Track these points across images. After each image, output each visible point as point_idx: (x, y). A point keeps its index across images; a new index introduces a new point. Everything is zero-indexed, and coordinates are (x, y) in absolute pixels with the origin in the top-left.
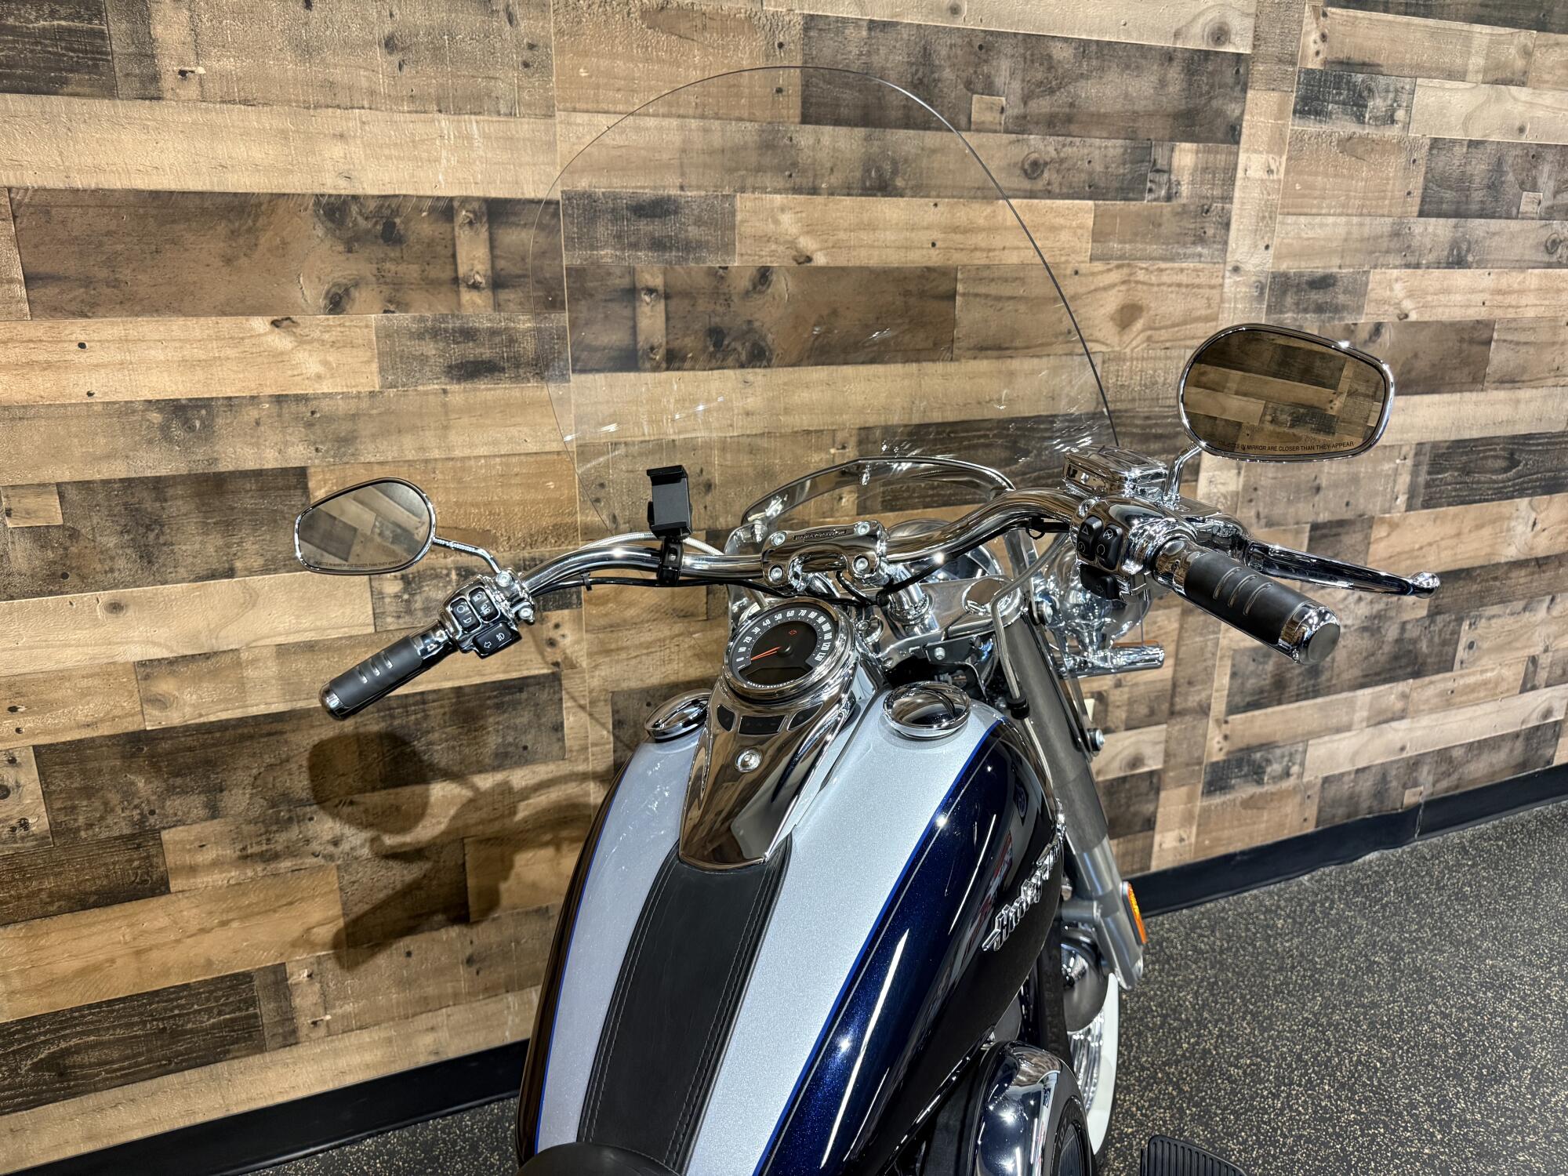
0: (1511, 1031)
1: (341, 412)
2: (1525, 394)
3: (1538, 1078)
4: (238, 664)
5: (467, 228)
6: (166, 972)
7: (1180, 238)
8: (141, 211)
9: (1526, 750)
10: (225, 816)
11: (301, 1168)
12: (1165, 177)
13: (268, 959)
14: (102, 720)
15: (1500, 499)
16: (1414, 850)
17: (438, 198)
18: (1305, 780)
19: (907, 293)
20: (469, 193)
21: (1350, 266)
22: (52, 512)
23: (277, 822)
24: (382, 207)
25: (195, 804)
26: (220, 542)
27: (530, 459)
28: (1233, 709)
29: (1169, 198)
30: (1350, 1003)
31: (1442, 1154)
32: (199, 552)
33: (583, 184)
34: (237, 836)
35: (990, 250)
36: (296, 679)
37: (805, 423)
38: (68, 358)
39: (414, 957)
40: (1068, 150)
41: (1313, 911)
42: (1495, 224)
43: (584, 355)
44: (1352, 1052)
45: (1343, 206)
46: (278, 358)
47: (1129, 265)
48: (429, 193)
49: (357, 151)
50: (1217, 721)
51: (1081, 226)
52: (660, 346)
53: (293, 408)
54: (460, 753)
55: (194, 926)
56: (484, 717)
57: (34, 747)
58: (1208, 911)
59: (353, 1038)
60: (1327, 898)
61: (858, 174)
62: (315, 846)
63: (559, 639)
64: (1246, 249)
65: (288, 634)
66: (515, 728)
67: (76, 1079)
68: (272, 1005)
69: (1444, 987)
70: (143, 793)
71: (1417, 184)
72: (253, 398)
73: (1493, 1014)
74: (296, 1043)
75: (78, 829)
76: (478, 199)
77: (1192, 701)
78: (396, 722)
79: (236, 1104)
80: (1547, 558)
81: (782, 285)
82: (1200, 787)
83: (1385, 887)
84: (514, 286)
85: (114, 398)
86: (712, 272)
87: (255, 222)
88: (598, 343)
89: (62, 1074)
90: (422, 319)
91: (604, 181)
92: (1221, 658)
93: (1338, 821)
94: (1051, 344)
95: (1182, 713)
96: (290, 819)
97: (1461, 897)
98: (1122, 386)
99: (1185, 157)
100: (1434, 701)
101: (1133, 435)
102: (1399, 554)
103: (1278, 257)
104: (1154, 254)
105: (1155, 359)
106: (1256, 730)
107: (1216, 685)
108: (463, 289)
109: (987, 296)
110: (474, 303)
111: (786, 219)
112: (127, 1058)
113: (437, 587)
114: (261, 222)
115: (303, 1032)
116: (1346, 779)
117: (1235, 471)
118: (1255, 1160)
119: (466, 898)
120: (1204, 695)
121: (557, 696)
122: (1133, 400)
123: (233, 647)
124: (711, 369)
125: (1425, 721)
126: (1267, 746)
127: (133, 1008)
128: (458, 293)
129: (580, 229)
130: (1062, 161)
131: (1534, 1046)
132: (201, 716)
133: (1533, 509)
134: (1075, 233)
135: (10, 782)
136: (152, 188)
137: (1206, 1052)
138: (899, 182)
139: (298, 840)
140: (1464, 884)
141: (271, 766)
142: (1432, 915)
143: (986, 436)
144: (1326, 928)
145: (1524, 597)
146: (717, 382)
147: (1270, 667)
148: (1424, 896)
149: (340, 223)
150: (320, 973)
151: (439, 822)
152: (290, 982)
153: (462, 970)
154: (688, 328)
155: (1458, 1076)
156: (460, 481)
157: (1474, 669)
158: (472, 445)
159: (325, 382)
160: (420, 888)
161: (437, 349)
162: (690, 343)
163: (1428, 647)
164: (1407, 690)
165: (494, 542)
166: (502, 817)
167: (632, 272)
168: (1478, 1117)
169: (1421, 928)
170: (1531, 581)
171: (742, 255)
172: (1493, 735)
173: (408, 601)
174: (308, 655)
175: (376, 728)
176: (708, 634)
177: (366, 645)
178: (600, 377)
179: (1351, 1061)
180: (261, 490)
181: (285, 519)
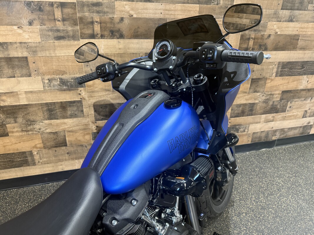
0: (279, 186)
1: (33, 46)
2: (307, 52)
4: (17, 94)
5: (56, 8)
6: (10, 150)
7: (220, 14)
9: (303, 130)
10: (18, 123)
11: (37, 187)
13: (28, 149)
15: (299, 75)
16: (273, 149)
17: (50, 2)
18: (249, 133)
20: (56, 1)
23: (28, 125)
24: (38, 3)
25: (12, 120)
26: (12, 71)
27: (73, 57)
28: (231, 117)
29: (217, 4)
30: (247, 177)
31: (254, 207)
32: (8, 72)
34: (21, 127)
35: (174, 15)
36: (29, 98)
37: (133, 51)
39: (57, 152)
41: (247, 159)
42: (301, 12)
43: (83, 35)
46: (20, 34)
51: (196, 10)
52: (99, 34)
53: (24, 44)
54: (63, 114)
55: (14, 142)
56: (67, 108)
59: (46, 165)
60: (251, 157)
62: (36, 130)
63: (81, 94)
66: (73, 110)
68: (30, 158)
69: (268, 176)
70: (2, 117)
71: (281, 2)
72: (15, 42)
73: (277, 182)
74: (36, 165)
76: (58, 2)
79: (25, 175)
80: (311, 89)
81: (126, 21)
83: (264, 156)
84: (67, 21)
86: (110, 18)
88: (86, 33)
90: (48, 27)
93: (256, 142)
96: (30, 124)
97: (280, 159)
100: (280, 118)
102: (273, 86)
106: (237, 122)
110: (59, 24)
111: (127, 7)
112: (4, 165)
113: (55, 81)
114: (13, 6)
115: (37, 163)
116: (258, 133)
119: (66, 141)
121: (82, 105)
123: (16, 91)
124: (111, 39)
125: (278, 122)
126: (240, 125)
127: (4, 156)
128: (55, 22)
129: (81, 9)
131: (283, 189)
132: (11, 104)
133: (308, 78)
134: (194, 12)
139: (32, 128)
140: (282, 157)
141: (26, 114)
142: (272, 162)
144: (248, 163)
145: (304, 97)
146: (112, 42)
147: (241, 109)
148: (272, 158)
149: (30, 7)
150: (39, 153)
151: (60, 127)
152: (33, 154)
153: (66, 155)
154: (105, 30)
155: (264, 193)
156: (58, 61)
157: (291, 112)
158: (60, 53)
159: (29, 40)
160: (57, 139)
161: (52, 33)
162: (106, 33)
163: (279, 107)
164: (274, 116)
165: (66, 73)
166: (72, 127)
167: (92, 18)
168: (265, 201)
169: (268, 164)
170: (306, 94)
171: (117, 15)
172: (295, 126)
173: (50, 84)
174: (31, 94)
175: (46, 108)
176: (113, 95)
177: (42, 92)
178: (86, 40)
179: (242, 188)
180: (19, 61)
181: (24, 67)
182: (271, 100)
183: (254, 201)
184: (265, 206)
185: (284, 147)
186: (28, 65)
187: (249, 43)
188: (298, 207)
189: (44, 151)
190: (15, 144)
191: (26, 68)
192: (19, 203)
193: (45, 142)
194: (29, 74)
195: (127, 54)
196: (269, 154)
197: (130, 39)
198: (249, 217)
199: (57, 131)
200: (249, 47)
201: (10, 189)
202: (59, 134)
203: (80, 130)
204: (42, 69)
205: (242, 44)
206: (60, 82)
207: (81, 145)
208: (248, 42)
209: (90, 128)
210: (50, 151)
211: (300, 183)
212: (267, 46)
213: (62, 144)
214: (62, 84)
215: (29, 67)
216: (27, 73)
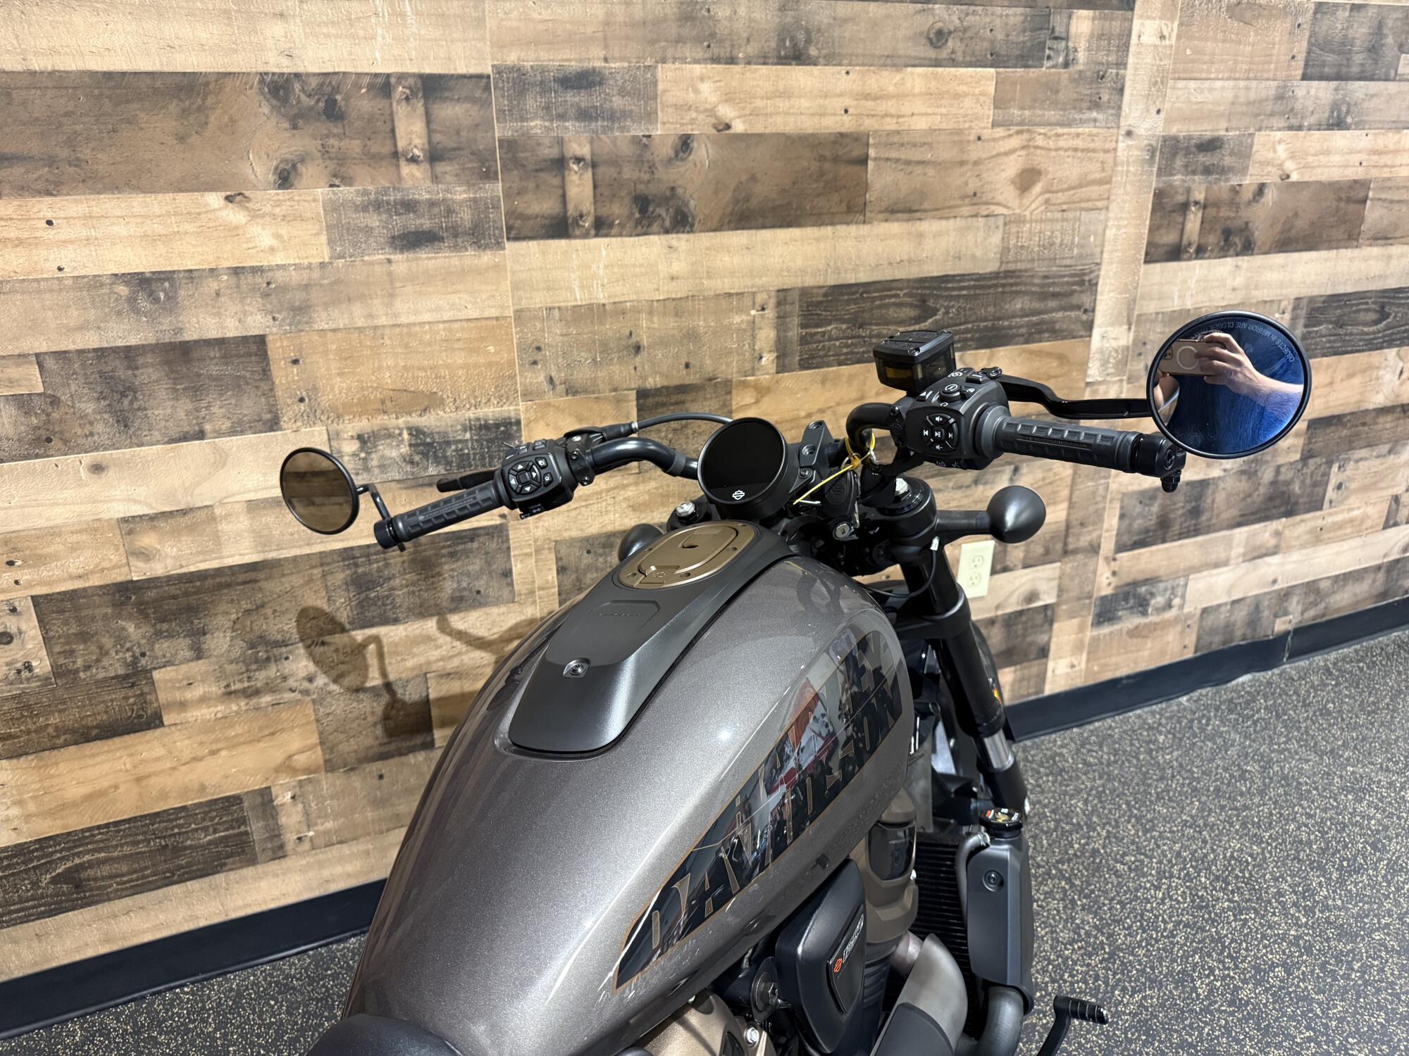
0: (1370, 828)
1: (294, 283)
2: (1396, 250)
3: (1394, 868)
4: (213, 519)
5: (404, 103)
6: (164, 795)
7: (1076, 104)
8: (96, 92)
9: (1386, 581)
10: (209, 657)
11: (294, 964)
12: (1063, 43)
13: (255, 783)
14: (92, 572)
15: (1371, 350)
16: (1283, 672)
17: (376, 75)
18: (1186, 611)
19: (822, 158)
20: (405, 70)
21: (1238, 129)
22: (33, 382)
23: (256, 662)
24: (322, 84)
25: (182, 646)
26: (190, 407)
27: (472, 325)
28: (1121, 548)
29: (1066, 65)
30: (1224, 806)
31: (1306, 934)
32: (171, 416)
33: (512, 58)
34: (221, 675)
35: (899, 116)
36: (266, 532)
37: (727, 286)
38: (38, 234)
39: (385, 780)
40: (971, 19)
41: (1191, 727)
42: (1373, 86)
43: (518, 223)
44: (1226, 849)
45: (1232, 70)
46: (234, 231)
47: (1028, 131)
48: (367, 70)
49: (297, 30)
50: (1107, 559)
51: (983, 94)
52: (589, 213)
53: (250, 279)
54: (419, 597)
55: (187, 755)
56: (440, 565)
57: (33, 597)
58: (1096, 729)
59: (335, 851)
60: (1204, 716)
61: (773, 44)
62: (292, 683)
64: (1137, 114)
65: (256, 490)
66: (468, 574)
67: (91, 890)
68: (261, 824)
69: (1309, 791)
70: (134, 637)
71: (1301, 47)
72: (212, 270)
73: (1354, 813)
74: (284, 857)
75: (77, 671)
76: (413, 75)
77: (1084, 541)
78: (360, 570)
79: (234, 910)
81: (702, 153)
82: (1090, 620)
83: (1256, 706)
84: (450, 159)
85: (83, 273)
86: (636, 141)
87: (204, 100)
88: (529, 212)
89: (78, 886)
90: (365, 193)
91: (532, 55)
92: (1111, 501)
93: (1215, 647)
94: (958, 206)
95: (1075, 552)
96: (268, 659)
97: (1325, 713)
98: (1022, 247)
99: (1082, 23)
100: (1304, 537)
101: (1033, 293)
103: (1169, 121)
104: (1053, 120)
105: (1052, 220)
106: (1142, 566)
107: (1105, 526)
108: (403, 163)
109: (897, 160)
110: (413, 176)
111: (706, 88)
112: (135, 871)
113: (390, 445)
114: (209, 101)
115: (289, 847)
116: (1223, 609)
117: (1126, 327)
118: (1139, 943)
119: (431, 726)
120: (1095, 535)
121: (505, 545)
122: (1033, 260)
123: (207, 503)
124: (638, 235)
125: (1296, 556)
126: (1151, 581)
127: (137, 828)
128: (398, 166)
129: (510, 102)
130: (965, 30)
131: (1390, 841)
132: (182, 567)
133: (1401, 358)
134: (978, 100)
135: (13, 630)
136: (105, 69)
137: (1095, 852)
138: (813, 51)
139: (276, 678)
141: (247, 612)
142: (1298, 729)
143: (897, 296)
144: (1203, 741)
145: (1389, 441)
146: (643, 248)
147: (1155, 508)
148: (1291, 712)
149: (284, 101)
150: (303, 795)
151: (403, 660)
152: (275, 803)
154: (614, 196)
155: (1321, 868)
156: (407, 346)
157: (1342, 507)
158: (417, 312)
159: (278, 255)
160: (388, 718)
161: (380, 221)
162: (618, 210)
163: (1300, 488)
164: (1280, 528)
165: (441, 403)
166: (459, 654)
167: (560, 142)
168: (1339, 903)
169: (1288, 740)
170: (1397, 426)
171: (664, 123)
172: (1358, 567)
173: (365, 459)
174: (277, 510)
175: (342, 576)
176: (641, 487)
178: (533, 244)
179: (1225, 857)
180: (224, 357)
181: (248, 384)
182: (1267, 462)
183: (1295, 904)
184: (1350, 925)
186: (266, 373)
187: (1183, 224)
189: (328, 783)
190: (195, 764)
191: (257, 387)
193: (331, 738)
194: (269, 416)
195: (704, 299)
197: (715, 230)
198: (1304, 981)
199: (389, 679)
200: (1185, 242)
201: (159, 992)
202: (402, 690)
204: (332, 389)
205: (1159, 228)
206: (410, 445)
208: (1180, 220)
210: (356, 781)
212: (1252, 234)
213: (411, 738)
214: (423, 453)
215: (273, 383)
216: (259, 415)
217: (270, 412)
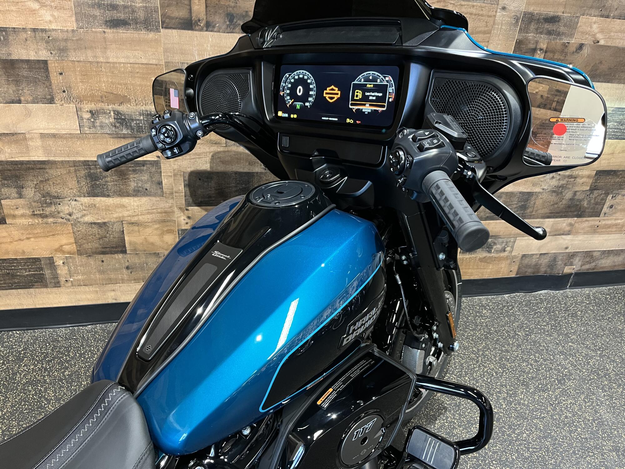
0: (563, 373)
1: (60, 38)
3: (563, 393)
4: (25, 139)
6: (7, 253)
10: (25, 198)
11: (63, 331)
13: (46, 254)
16: (564, 293)
18: (513, 254)
21: (570, 13)
23: (46, 203)
25: (13, 192)
26: (14, 89)
27: (143, 67)
30: (497, 348)
32: (7, 92)
34: (30, 207)
36: (49, 148)
39: (105, 263)
43: (167, 21)
44: (486, 367)
46: (33, 12)
52: (203, 19)
53: (40, 33)
54: (119, 187)
55: (16, 238)
56: (129, 175)
59: (82, 289)
60: (512, 305)
62: (62, 215)
65: (44, 129)
66: (142, 181)
68: (49, 271)
69: (543, 350)
72: (23, 29)
74: (60, 287)
79: (38, 304)
88: (173, 15)
93: (527, 274)
96: (51, 203)
97: (574, 315)
100: (587, 229)
103: (528, 4)
113: (105, 117)
115: (62, 283)
116: (534, 257)
119: (125, 243)
121: (159, 170)
123: (23, 132)
124: (228, 33)
125: (581, 237)
126: (496, 237)
131: (570, 380)
132: (12, 158)
139: (55, 212)
140: (579, 311)
141: (41, 181)
144: (504, 317)
146: (230, 40)
148: (557, 312)
150: (67, 263)
151: (112, 213)
152: (55, 264)
153: (125, 271)
154: (216, 12)
155: (527, 386)
156: (113, 73)
157: (611, 218)
158: (117, 57)
159: (53, 24)
160: (106, 237)
161: (100, 13)
162: (217, 19)
163: (587, 204)
164: (573, 222)
165: (129, 101)
166: (138, 215)
168: (526, 402)
169: (547, 325)
172: (617, 249)
173: (93, 122)
174: (54, 139)
175: (84, 172)
177: (77, 138)
178: (175, 32)
179: (483, 370)
180: (29, 68)
181: (40, 81)
182: (569, 188)
183: (504, 399)
184: (525, 413)
185: (587, 290)
186: (48, 77)
188: (594, 420)
189: (78, 259)
190: (19, 242)
191: (44, 83)
192: (24, 360)
193: (80, 241)
194: (49, 97)
196: (553, 302)
199: (106, 221)
201: (7, 331)
202: (111, 226)
203: (154, 222)
204: (78, 88)
206: (114, 118)
207: (155, 253)
209: (174, 219)
210: (91, 261)
211: (607, 370)
213: (116, 247)
214: (120, 123)
215: (51, 82)
216: (45, 96)
217: (50, 95)
